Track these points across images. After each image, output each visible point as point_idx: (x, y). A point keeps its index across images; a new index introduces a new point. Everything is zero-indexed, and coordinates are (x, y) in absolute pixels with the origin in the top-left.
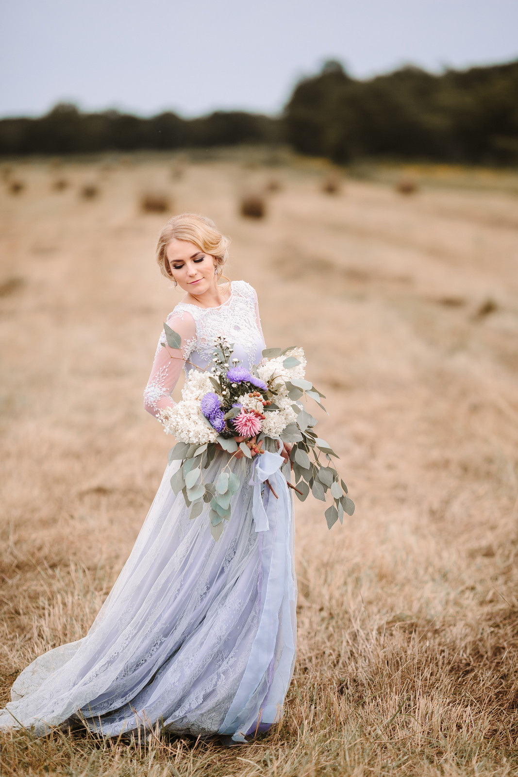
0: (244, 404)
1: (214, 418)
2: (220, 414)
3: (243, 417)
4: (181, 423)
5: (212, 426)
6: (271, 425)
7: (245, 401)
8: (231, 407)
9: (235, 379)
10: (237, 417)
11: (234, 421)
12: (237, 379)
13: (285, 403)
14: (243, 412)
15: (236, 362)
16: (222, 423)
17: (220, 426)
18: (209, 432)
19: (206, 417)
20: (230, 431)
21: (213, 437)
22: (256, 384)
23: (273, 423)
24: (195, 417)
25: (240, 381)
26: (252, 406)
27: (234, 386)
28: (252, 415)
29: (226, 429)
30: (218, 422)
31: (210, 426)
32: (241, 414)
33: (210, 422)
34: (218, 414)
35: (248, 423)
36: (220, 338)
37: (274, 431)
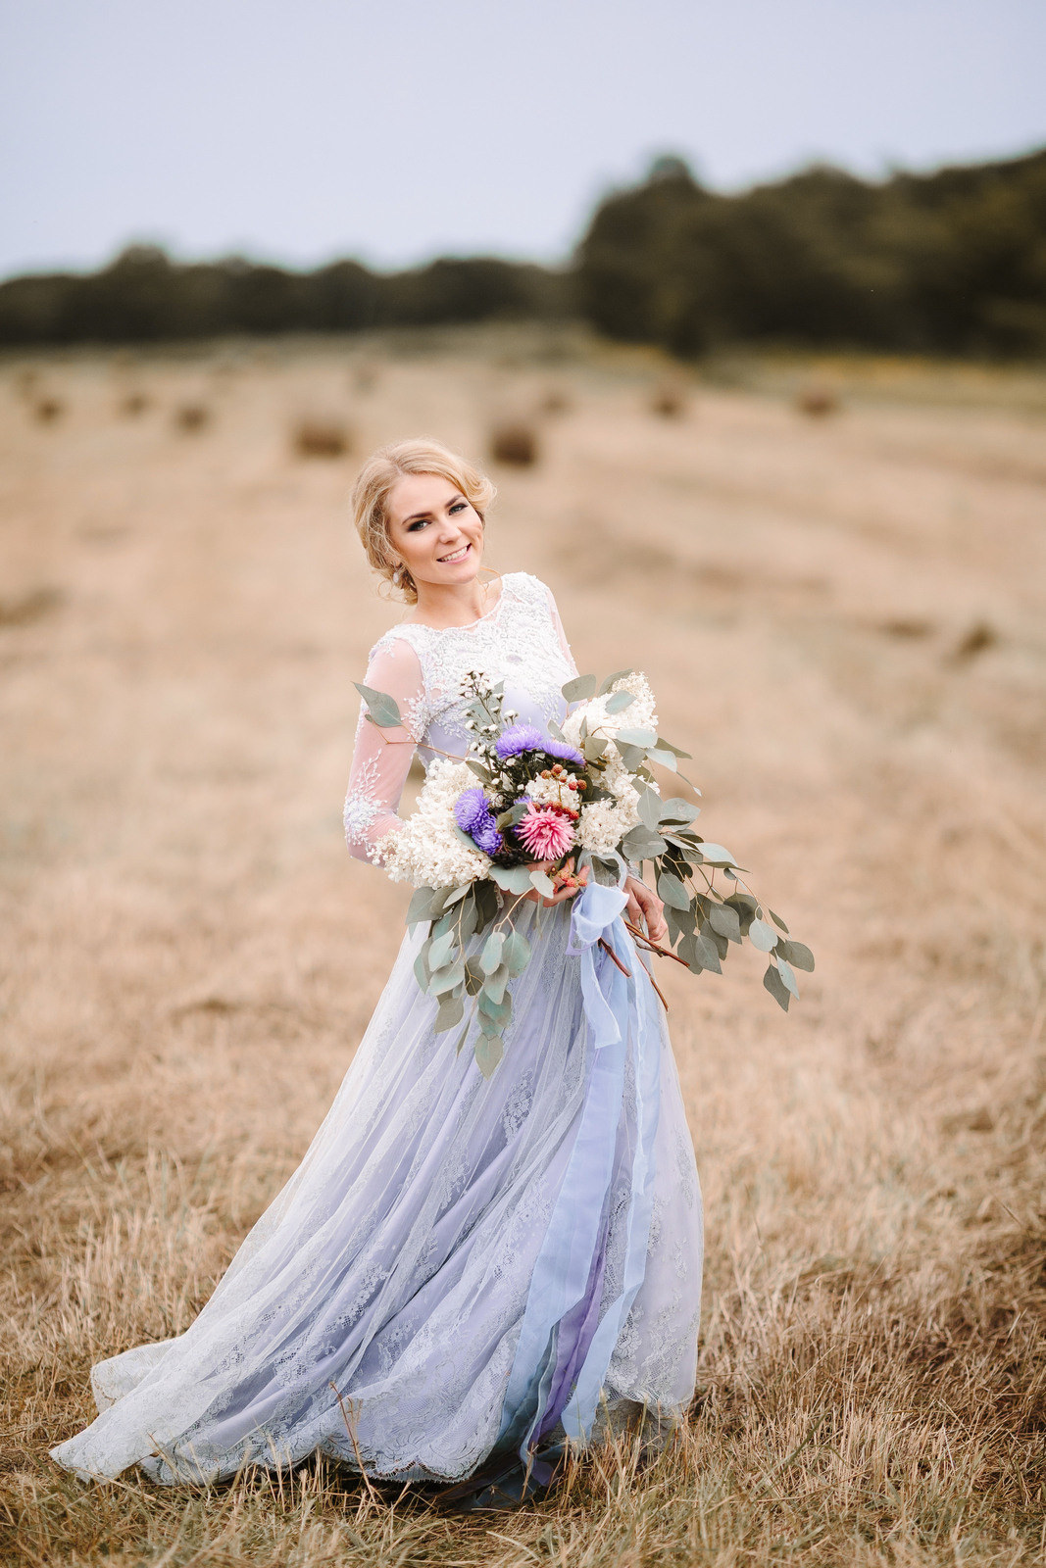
0: (534, 794)
1: (481, 832)
2: (489, 822)
3: (532, 820)
4: (418, 850)
5: (479, 846)
6: (593, 829)
7: (539, 789)
8: (511, 805)
9: (510, 750)
10: (522, 822)
11: (518, 831)
12: (513, 747)
13: (621, 783)
14: (532, 809)
15: (511, 717)
16: (494, 838)
17: (493, 845)
18: (471, 857)
19: (466, 832)
20: (512, 852)
21: (481, 868)
22: (556, 752)
23: (596, 824)
24: (445, 837)
25: (519, 751)
26: (551, 797)
27: (511, 762)
28: (551, 815)
29: (503, 849)
30: (488, 838)
31: (473, 847)
32: (529, 813)
33: (473, 840)
34: (486, 823)
35: (544, 831)
36: (471, 674)
37: (602, 840)
